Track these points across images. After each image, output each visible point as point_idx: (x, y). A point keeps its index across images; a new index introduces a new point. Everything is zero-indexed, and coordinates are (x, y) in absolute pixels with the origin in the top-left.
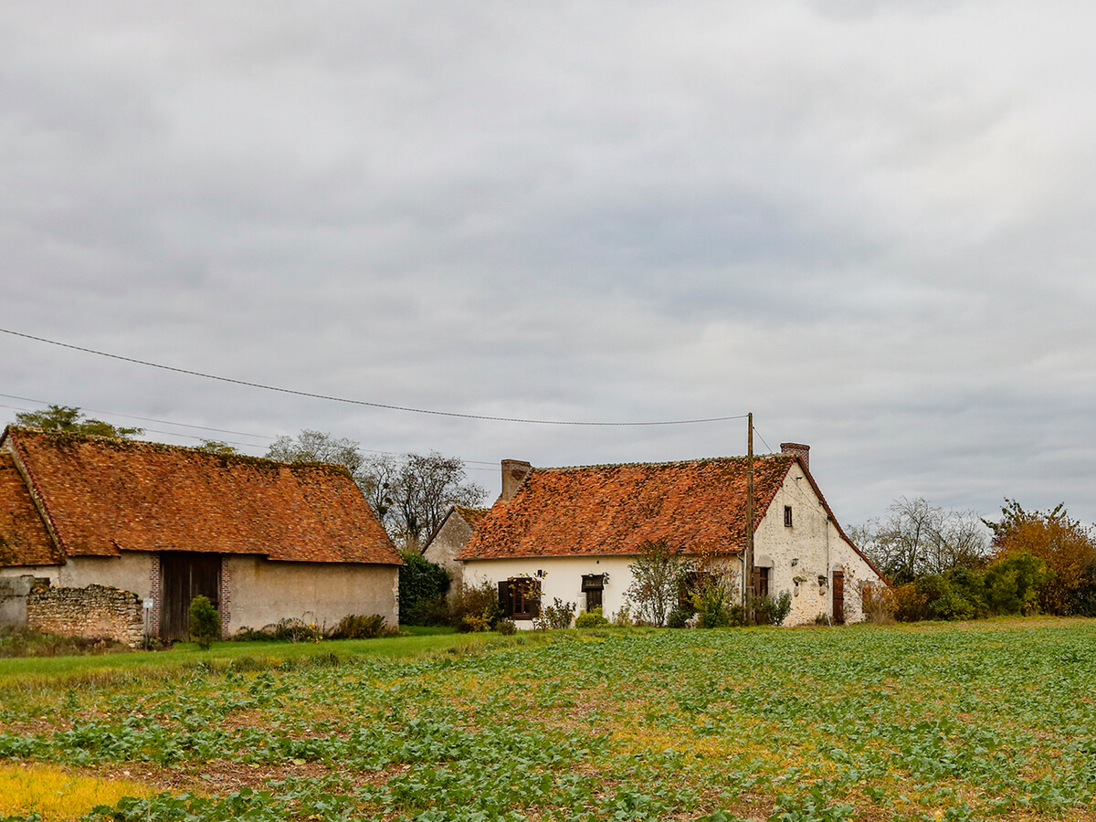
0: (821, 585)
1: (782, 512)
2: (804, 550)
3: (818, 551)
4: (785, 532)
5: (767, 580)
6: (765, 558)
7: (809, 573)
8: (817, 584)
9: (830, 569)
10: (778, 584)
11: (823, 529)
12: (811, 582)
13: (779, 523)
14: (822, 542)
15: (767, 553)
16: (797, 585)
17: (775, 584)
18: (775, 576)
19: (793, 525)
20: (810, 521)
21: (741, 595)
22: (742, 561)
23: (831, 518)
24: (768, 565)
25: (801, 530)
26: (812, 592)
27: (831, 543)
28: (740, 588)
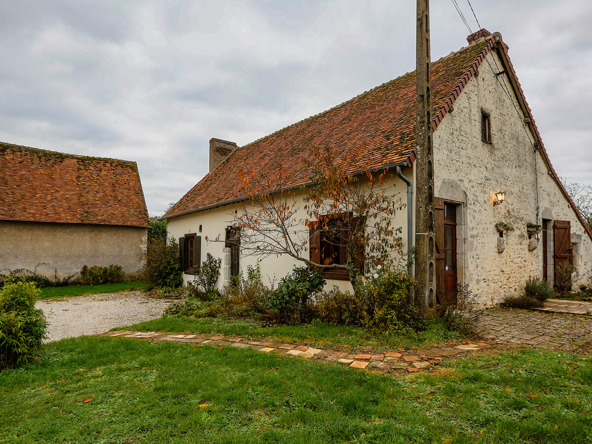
0: (530, 238)
1: (478, 117)
2: (509, 183)
3: (526, 187)
4: (482, 150)
5: (455, 226)
6: (451, 185)
7: (516, 218)
8: (526, 235)
9: (540, 216)
10: (474, 232)
11: (529, 160)
12: (517, 232)
13: (475, 134)
14: (530, 177)
15: (454, 177)
16: (501, 235)
17: (470, 233)
18: (469, 218)
19: (494, 141)
20: (514, 143)
21: (405, 250)
22: (408, 184)
23: (538, 146)
24: (457, 198)
25: (504, 152)
26: (519, 246)
27: (539, 180)
28: (404, 235)
